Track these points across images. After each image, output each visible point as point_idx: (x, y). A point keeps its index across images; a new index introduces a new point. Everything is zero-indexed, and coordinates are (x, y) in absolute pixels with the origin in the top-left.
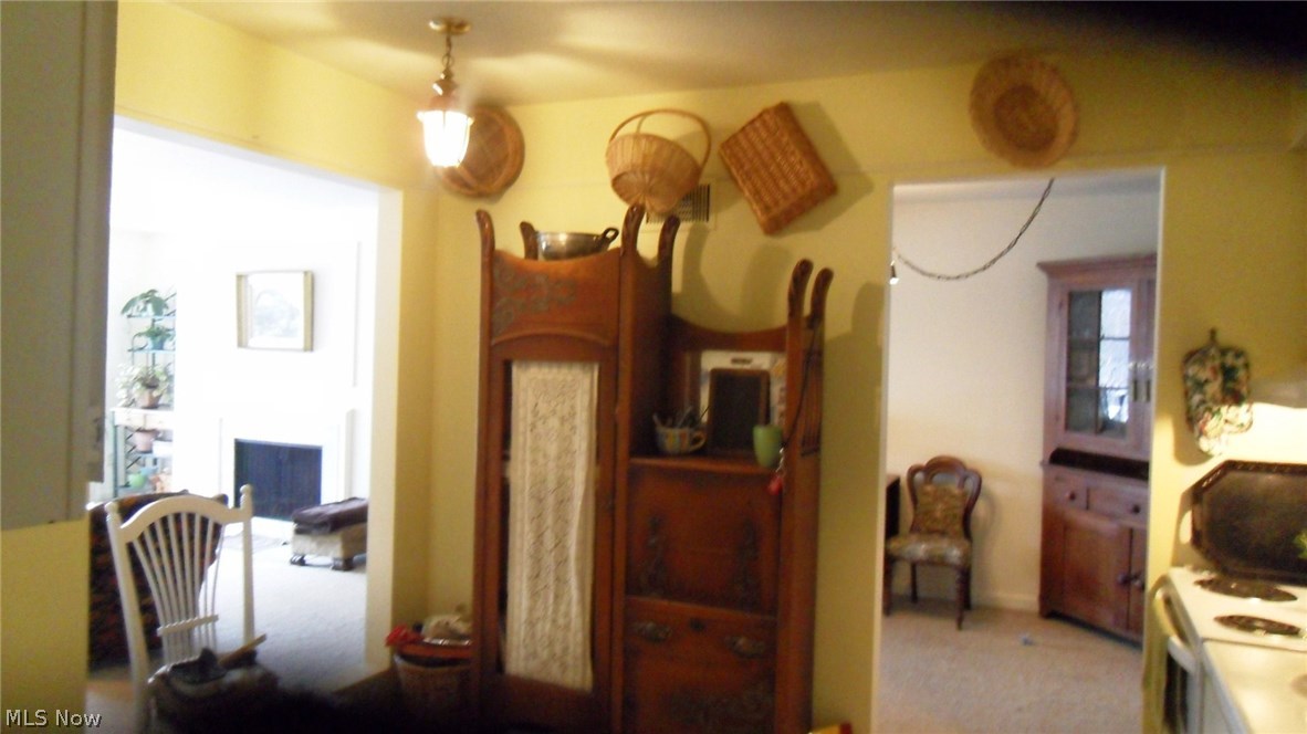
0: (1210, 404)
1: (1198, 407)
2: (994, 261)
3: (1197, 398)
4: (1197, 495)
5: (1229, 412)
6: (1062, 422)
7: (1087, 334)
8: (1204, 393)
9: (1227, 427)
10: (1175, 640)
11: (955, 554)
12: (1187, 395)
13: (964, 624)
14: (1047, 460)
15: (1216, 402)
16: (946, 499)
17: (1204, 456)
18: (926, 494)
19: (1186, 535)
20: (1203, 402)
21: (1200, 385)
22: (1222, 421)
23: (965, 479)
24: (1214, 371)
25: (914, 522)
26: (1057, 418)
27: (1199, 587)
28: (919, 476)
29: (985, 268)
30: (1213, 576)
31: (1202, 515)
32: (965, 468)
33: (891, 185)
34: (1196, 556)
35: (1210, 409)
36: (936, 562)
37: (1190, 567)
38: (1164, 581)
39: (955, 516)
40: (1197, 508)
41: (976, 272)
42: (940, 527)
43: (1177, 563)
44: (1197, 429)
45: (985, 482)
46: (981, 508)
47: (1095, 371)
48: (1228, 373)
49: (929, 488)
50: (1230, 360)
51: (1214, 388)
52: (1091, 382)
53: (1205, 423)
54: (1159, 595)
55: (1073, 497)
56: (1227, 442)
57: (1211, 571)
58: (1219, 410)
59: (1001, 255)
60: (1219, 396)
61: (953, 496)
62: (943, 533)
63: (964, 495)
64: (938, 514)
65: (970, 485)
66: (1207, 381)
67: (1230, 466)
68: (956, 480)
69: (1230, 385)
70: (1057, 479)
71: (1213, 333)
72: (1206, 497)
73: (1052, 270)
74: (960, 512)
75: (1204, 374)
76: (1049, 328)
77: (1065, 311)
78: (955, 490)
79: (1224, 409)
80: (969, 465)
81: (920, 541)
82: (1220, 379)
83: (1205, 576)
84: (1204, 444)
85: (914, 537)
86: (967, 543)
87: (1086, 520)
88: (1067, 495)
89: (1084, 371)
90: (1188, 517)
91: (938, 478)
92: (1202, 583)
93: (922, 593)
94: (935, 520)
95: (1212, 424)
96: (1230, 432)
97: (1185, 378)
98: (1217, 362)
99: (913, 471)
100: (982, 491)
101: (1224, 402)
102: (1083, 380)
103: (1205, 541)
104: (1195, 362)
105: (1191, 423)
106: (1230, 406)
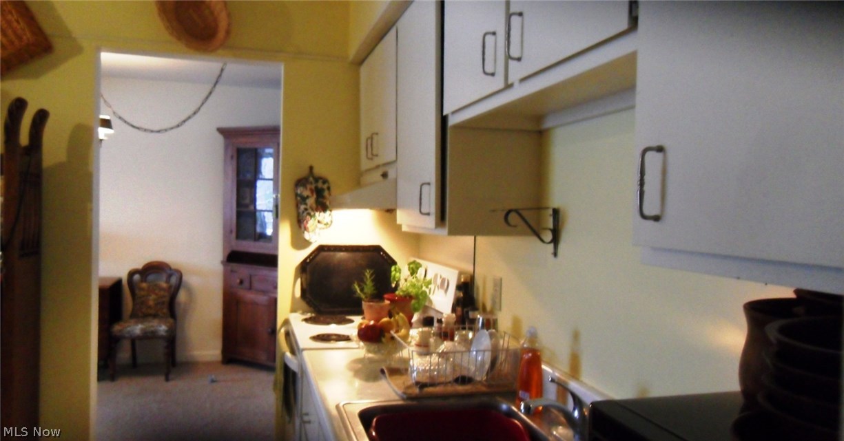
0: (310, 211)
1: (303, 212)
2: (184, 121)
3: (302, 207)
4: (304, 268)
5: (320, 216)
6: (234, 235)
7: (249, 177)
8: (306, 204)
9: (319, 225)
10: (288, 354)
11: (163, 329)
12: (297, 207)
13: (171, 376)
14: (225, 260)
15: (313, 210)
16: (157, 291)
17: (307, 243)
18: (142, 289)
19: (298, 293)
20: (306, 209)
21: (304, 199)
22: (317, 221)
23: (170, 276)
24: (312, 191)
25: (133, 309)
26: (231, 232)
27: (304, 322)
28: (137, 277)
29: (178, 126)
30: (313, 315)
31: (306, 279)
32: (170, 269)
33: (98, 50)
34: (303, 304)
35: (309, 214)
36: (149, 336)
37: (301, 312)
38: (287, 322)
39: (163, 303)
40: (304, 276)
41: (172, 128)
42: (152, 312)
43: (293, 310)
44: (303, 226)
45: (185, 278)
46: (182, 296)
47: (254, 200)
48: (319, 193)
49: (144, 285)
50: (320, 185)
51: (311, 201)
52: (252, 208)
53: (307, 222)
54: (283, 331)
55: (241, 282)
56: (319, 234)
57: (311, 312)
58: (315, 214)
59: (189, 118)
60: (314, 206)
61: (161, 289)
62: (155, 316)
63: (170, 287)
64: (151, 303)
65: (174, 280)
66: (308, 197)
67: (321, 248)
68: (164, 277)
69: (320, 200)
70: (232, 271)
71: (311, 168)
72: (308, 268)
73: (226, 133)
74: (167, 299)
75: (306, 193)
76: (225, 172)
77: (235, 162)
78: (164, 285)
79: (317, 214)
80: (173, 267)
81: (137, 323)
82: (315, 196)
83: (308, 315)
84: (307, 236)
85: (133, 321)
86: (171, 320)
87: (250, 296)
88: (238, 281)
89: (247, 201)
90: (299, 281)
91: (151, 278)
92: (306, 320)
93: (140, 360)
94: (150, 307)
95: (311, 223)
96: (320, 229)
97: (297, 195)
98: (313, 187)
99: (131, 274)
100: (183, 284)
101: (317, 210)
102: (247, 206)
103: (308, 295)
104: (301, 185)
105: (299, 223)
106: (320, 212)
